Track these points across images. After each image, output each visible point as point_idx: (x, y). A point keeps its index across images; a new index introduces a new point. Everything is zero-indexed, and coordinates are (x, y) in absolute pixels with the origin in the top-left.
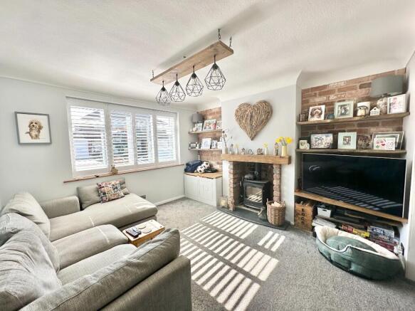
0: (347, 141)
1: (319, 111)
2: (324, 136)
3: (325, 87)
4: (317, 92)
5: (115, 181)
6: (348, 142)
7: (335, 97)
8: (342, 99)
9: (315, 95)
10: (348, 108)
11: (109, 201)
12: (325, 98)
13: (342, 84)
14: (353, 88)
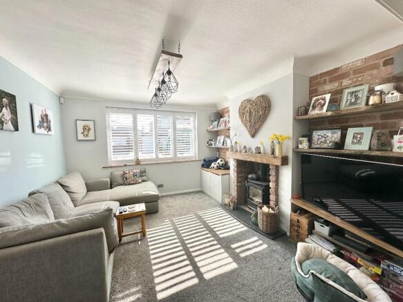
0: (358, 139)
1: (322, 102)
2: (329, 133)
3: (336, 70)
4: (327, 78)
5: (137, 170)
6: (360, 141)
7: (350, 82)
8: (358, 83)
9: (325, 82)
10: (360, 96)
11: (129, 184)
12: (337, 84)
13: (359, 64)
14: (375, 67)
